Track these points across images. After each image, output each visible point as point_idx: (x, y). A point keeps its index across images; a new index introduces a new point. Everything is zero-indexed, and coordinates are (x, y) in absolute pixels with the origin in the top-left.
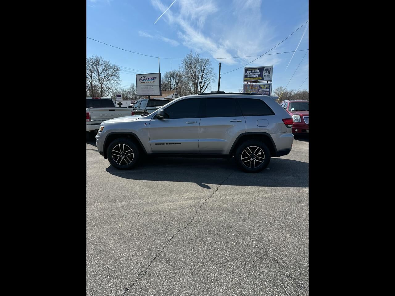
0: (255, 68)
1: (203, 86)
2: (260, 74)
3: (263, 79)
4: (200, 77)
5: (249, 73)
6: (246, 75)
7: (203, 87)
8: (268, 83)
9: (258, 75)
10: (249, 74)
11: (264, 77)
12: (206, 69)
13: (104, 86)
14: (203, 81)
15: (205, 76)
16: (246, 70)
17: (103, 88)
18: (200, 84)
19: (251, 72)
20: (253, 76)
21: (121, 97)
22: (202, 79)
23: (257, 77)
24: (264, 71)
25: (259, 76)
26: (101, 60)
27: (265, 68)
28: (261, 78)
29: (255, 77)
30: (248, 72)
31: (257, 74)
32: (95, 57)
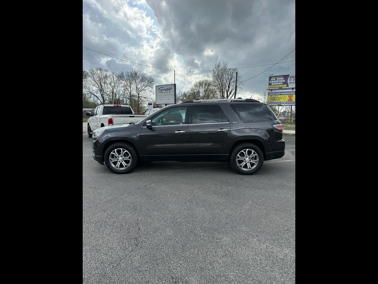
0: (279, 76)
1: (230, 93)
2: (284, 81)
3: (288, 86)
4: (227, 85)
5: (274, 80)
6: (270, 82)
7: (229, 95)
8: (293, 90)
9: (282, 83)
10: (273, 82)
11: (289, 84)
12: (233, 78)
13: (141, 96)
14: (230, 89)
15: (232, 84)
16: (270, 78)
17: (140, 97)
18: (227, 92)
19: (276, 80)
20: (277, 84)
21: (152, 105)
22: (229, 87)
23: (281, 84)
24: (289, 78)
25: (284, 83)
26: (139, 72)
27: (290, 75)
28: (285, 85)
29: (280, 85)
30: (272, 79)
31: (281, 81)
32: (134, 70)
